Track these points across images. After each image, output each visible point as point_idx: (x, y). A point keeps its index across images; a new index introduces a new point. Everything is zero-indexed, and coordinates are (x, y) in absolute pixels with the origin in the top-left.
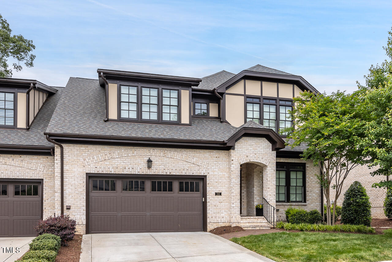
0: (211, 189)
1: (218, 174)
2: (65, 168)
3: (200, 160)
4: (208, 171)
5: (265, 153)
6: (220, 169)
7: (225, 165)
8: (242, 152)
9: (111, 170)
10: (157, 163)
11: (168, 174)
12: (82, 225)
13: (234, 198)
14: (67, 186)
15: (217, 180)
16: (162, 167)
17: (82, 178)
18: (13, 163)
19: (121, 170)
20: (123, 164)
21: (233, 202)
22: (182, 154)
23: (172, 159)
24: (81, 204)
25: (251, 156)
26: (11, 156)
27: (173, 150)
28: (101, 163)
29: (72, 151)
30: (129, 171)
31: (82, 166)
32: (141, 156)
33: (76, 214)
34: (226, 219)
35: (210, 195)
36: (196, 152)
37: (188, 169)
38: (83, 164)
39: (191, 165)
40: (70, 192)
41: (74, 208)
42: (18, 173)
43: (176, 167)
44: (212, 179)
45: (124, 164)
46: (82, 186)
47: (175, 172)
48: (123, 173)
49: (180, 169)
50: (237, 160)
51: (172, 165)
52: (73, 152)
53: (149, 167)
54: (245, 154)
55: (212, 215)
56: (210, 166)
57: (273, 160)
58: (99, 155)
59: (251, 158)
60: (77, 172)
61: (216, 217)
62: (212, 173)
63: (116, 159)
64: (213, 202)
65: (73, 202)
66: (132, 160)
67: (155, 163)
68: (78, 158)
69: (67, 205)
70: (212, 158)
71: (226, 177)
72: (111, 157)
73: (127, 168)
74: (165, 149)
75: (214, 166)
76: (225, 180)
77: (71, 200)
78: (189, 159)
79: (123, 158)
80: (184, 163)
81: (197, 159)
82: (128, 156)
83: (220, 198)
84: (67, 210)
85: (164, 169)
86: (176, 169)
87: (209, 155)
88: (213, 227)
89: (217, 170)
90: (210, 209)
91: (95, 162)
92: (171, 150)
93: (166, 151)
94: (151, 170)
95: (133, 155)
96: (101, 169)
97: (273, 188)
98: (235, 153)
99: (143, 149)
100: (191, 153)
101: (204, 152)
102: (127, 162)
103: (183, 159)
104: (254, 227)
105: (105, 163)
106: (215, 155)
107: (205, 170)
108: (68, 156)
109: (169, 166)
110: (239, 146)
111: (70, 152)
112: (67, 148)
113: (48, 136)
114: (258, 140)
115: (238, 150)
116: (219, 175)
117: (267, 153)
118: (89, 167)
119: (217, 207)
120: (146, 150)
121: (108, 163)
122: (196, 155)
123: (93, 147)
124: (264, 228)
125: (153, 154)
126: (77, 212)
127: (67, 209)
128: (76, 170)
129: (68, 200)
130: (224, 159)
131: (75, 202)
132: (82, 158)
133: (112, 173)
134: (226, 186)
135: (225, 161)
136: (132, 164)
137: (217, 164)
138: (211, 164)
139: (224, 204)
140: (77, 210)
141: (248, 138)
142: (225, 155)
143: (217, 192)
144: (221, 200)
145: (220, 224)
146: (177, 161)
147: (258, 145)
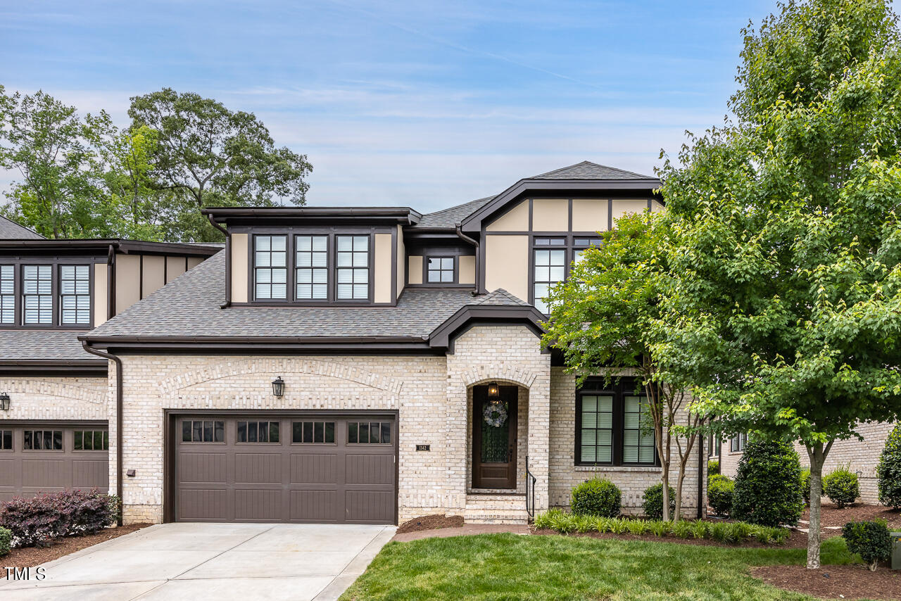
0: (408, 437)
1: (423, 406)
2: (127, 399)
3: (385, 378)
4: (401, 401)
5: (524, 358)
6: (428, 395)
7: (440, 386)
8: (471, 358)
9: (207, 402)
10: (297, 386)
11: (318, 407)
12: (155, 507)
13: (453, 457)
14: (130, 433)
15: (420, 420)
16: (306, 394)
17: (156, 419)
18: (64, 392)
19: (226, 403)
20: (229, 389)
21: (450, 465)
22: (347, 367)
23: (327, 378)
24: (154, 467)
25: (492, 366)
26: (62, 381)
27: (328, 360)
28: (189, 389)
29: (137, 368)
30: (241, 403)
31: (156, 396)
32: (266, 374)
33: (146, 485)
34: (439, 500)
35: (405, 449)
36: (377, 362)
37: (357, 397)
38: (157, 393)
39: (366, 390)
40: (134, 445)
41: (141, 474)
42: (72, 411)
43: (335, 393)
44: (410, 416)
45: (233, 389)
46: (156, 433)
47: (331, 404)
48: (230, 408)
49: (342, 397)
50: (459, 376)
51: (326, 390)
52: (140, 370)
53: (279, 395)
54: (478, 362)
55: (408, 492)
56: (405, 390)
57: (544, 374)
58: (186, 375)
59: (492, 371)
60: (147, 407)
61: (416, 496)
62: (411, 405)
63: (217, 381)
64: (411, 465)
65: (139, 463)
66: (247, 382)
67: (292, 386)
68: (149, 381)
69: (130, 468)
70: (410, 372)
71: (441, 412)
72: (207, 377)
73: (237, 397)
74: (312, 357)
75: (415, 390)
76: (438, 419)
77: (135, 459)
78: (361, 376)
79: (231, 378)
80: (351, 385)
81: (377, 376)
82: (240, 375)
83: (428, 457)
84: (130, 478)
85: (310, 399)
86: (334, 397)
87: (405, 367)
88: (409, 517)
89: (421, 397)
90: (404, 479)
91: (178, 388)
92: (326, 360)
93: (314, 363)
94: (283, 399)
95: (250, 372)
96: (188, 401)
97: (542, 435)
98: (456, 362)
99: (269, 359)
100: (365, 363)
101: (394, 361)
102: (238, 386)
103: (348, 377)
104: (490, 520)
105: (197, 389)
106: (418, 368)
107: (395, 399)
108: (130, 377)
109: (319, 392)
110: (464, 347)
111: (134, 370)
112: (128, 363)
113: (85, 343)
114: (509, 331)
115: (463, 354)
116: (426, 408)
117: (530, 359)
118: (168, 396)
119: (419, 476)
120: (274, 361)
121: (203, 389)
122: (376, 367)
123: (175, 360)
124: (512, 522)
125: (289, 368)
126: (147, 482)
127: (129, 476)
128: (145, 404)
129: (130, 459)
130: (436, 375)
131: (144, 463)
132: (154, 382)
133: (210, 408)
134: (439, 431)
135: (439, 378)
136: (247, 389)
137: (422, 386)
138: (410, 386)
139: (435, 468)
140: (146, 478)
141: (485, 328)
142: (440, 367)
143: (420, 443)
144: (429, 461)
145: (425, 509)
146: (337, 382)
147: (508, 343)
